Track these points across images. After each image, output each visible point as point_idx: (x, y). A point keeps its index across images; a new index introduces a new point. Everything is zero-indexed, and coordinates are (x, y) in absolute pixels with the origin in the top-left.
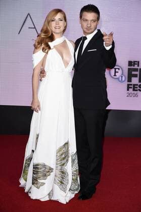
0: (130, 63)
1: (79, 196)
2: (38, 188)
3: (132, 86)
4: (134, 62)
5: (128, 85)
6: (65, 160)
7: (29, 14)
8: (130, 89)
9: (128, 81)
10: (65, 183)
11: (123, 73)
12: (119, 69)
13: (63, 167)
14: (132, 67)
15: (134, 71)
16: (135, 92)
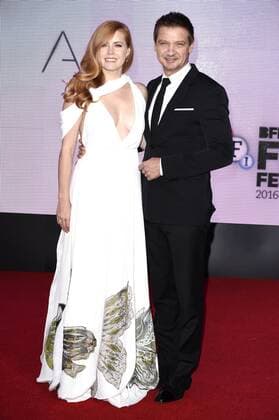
0: (264, 132)
1: (157, 395)
2: (73, 376)
3: (267, 177)
4: (272, 129)
5: (259, 175)
6: (120, 324)
7: (63, 33)
8: (262, 183)
9: (259, 168)
10: (117, 369)
11: (248, 150)
12: (241, 143)
13: (116, 336)
14: (267, 139)
15: (270, 147)
16: (273, 189)
